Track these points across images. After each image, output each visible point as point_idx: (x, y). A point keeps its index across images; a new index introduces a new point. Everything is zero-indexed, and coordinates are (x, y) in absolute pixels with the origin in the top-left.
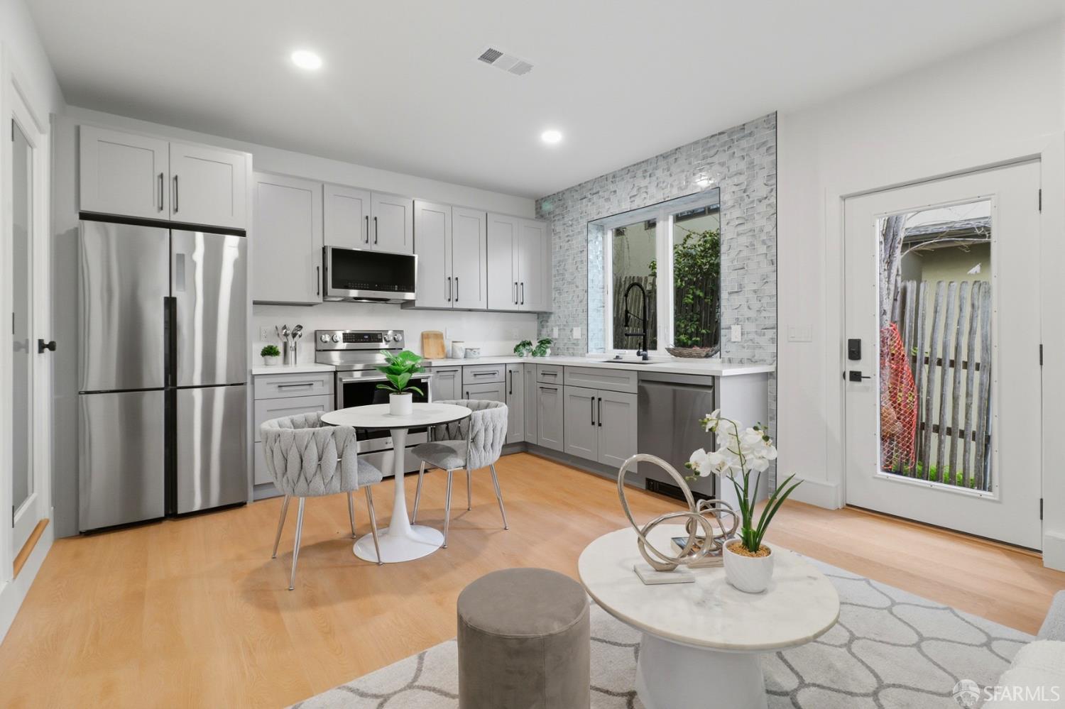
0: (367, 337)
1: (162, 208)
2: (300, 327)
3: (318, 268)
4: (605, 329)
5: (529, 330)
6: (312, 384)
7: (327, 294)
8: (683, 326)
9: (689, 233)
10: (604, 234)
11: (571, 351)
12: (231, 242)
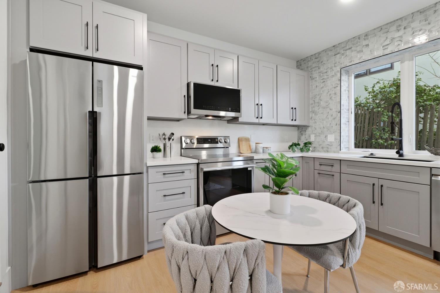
0: (210, 140)
1: (87, 48)
2: (173, 134)
3: (185, 96)
4: (349, 136)
5: (293, 136)
6: (184, 172)
7: (190, 113)
8: (378, 134)
9: (378, 81)
10: (349, 76)
11: (325, 149)
12: (133, 72)
